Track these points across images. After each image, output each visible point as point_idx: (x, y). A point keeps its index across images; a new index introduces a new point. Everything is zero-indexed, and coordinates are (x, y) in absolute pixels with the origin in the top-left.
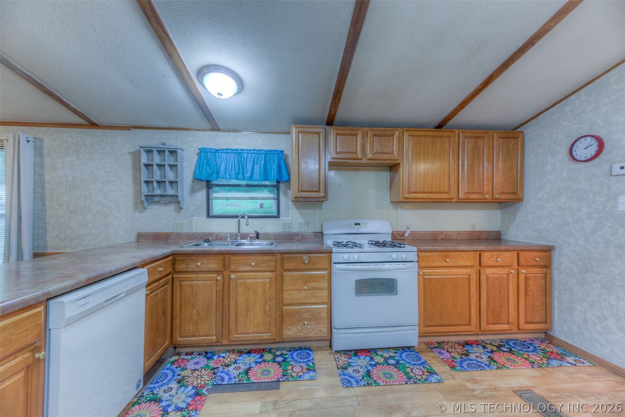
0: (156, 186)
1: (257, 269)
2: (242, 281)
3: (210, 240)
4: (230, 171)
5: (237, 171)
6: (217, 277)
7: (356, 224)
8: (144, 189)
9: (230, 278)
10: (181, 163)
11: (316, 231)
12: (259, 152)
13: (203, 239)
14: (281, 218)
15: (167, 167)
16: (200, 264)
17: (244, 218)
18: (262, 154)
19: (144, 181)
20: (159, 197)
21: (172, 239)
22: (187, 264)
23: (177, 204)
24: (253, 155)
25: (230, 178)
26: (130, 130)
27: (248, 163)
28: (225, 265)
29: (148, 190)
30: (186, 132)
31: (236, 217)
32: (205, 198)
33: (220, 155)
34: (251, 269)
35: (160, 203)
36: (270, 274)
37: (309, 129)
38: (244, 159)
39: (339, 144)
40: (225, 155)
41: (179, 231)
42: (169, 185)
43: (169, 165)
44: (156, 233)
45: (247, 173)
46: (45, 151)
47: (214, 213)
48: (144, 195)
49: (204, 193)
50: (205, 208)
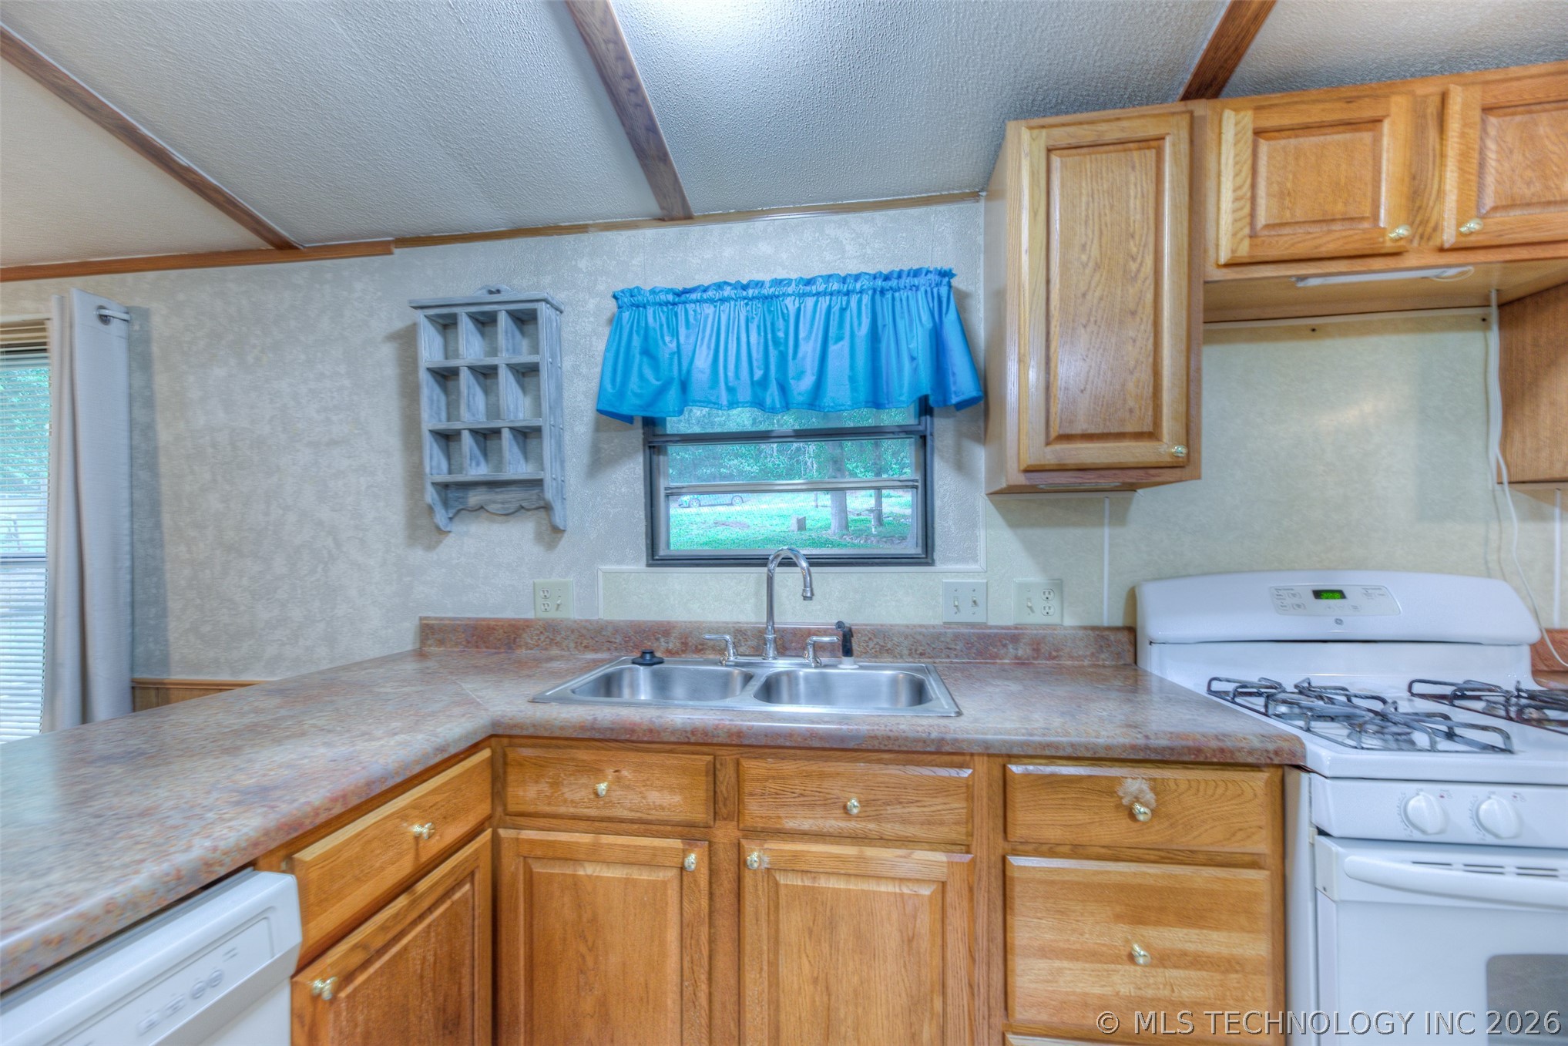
0: (471, 450)
1: (872, 826)
2: (797, 881)
3: (658, 654)
4: (731, 374)
5: (758, 374)
6: (685, 853)
7: (1318, 594)
8: (434, 463)
9: (741, 863)
10: (553, 356)
11: (1096, 622)
12: (845, 286)
13: (636, 647)
14: (939, 566)
15: (505, 378)
16: (608, 790)
17: (794, 565)
18: (861, 292)
19: (431, 431)
20: (483, 489)
21: (528, 648)
22: (555, 784)
23: (542, 514)
24: (824, 302)
25: (733, 404)
26: (390, 253)
27: (802, 335)
28: (720, 799)
29: (450, 464)
30: (569, 240)
31: (761, 561)
32: (640, 488)
33: (691, 313)
34: (842, 824)
35: (487, 511)
36: (941, 857)
37: (1104, 127)
38: (786, 320)
39: (1270, 183)
40: (709, 309)
41: (553, 614)
42: (514, 443)
43: (512, 367)
44: (478, 620)
45: (800, 375)
46: (155, 349)
47: (672, 547)
48: (433, 484)
49: (634, 468)
50: (641, 527)
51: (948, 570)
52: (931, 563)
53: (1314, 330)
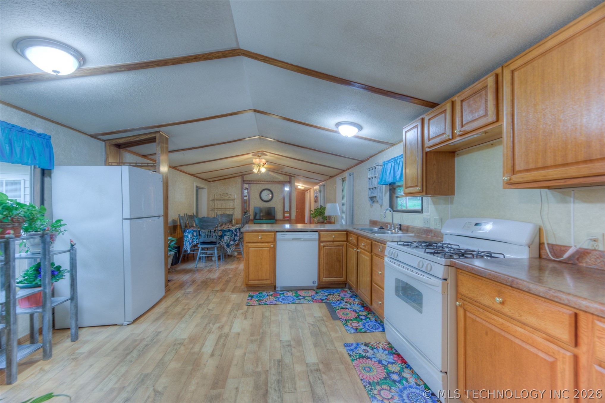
51: (425, 215)
52: (422, 213)
53: (492, 145)
